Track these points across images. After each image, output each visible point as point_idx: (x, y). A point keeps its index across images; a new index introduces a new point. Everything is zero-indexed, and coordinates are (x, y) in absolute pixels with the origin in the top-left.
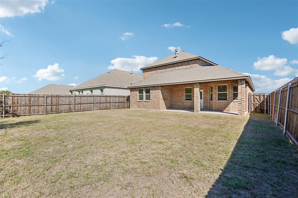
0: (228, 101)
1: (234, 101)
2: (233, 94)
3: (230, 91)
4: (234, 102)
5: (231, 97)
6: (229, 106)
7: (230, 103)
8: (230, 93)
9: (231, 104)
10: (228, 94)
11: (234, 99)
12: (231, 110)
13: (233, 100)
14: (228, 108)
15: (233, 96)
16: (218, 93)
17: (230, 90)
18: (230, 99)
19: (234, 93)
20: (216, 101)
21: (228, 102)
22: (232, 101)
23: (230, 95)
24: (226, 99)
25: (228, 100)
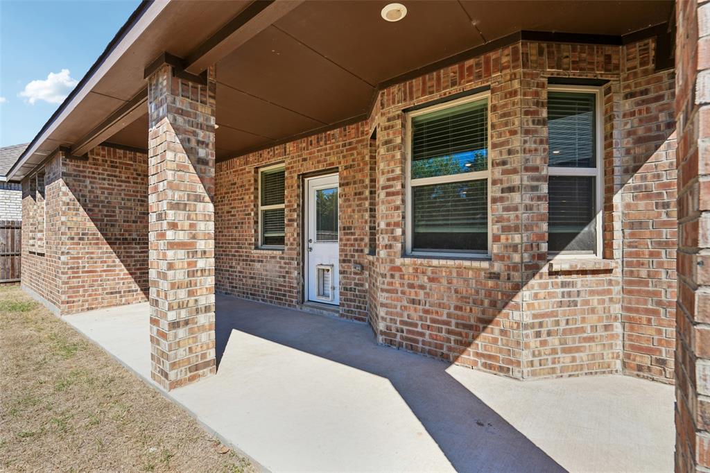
0: (497, 267)
1: (563, 260)
2: (544, 188)
3: (516, 161)
4: (551, 273)
5: (525, 216)
6: (508, 318)
7: (518, 288)
8: (516, 180)
9: (525, 295)
10: (492, 191)
11: (558, 243)
12: (525, 356)
13: (542, 257)
14: (493, 332)
15: (544, 207)
16: (417, 191)
17: (516, 142)
18: (517, 238)
19: (552, 180)
20: (399, 261)
21: (494, 276)
22: (533, 270)
23: (516, 197)
24: (477, 243)
25: (494, 248)
